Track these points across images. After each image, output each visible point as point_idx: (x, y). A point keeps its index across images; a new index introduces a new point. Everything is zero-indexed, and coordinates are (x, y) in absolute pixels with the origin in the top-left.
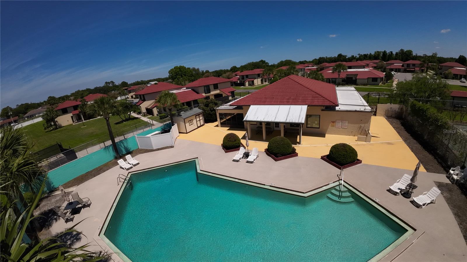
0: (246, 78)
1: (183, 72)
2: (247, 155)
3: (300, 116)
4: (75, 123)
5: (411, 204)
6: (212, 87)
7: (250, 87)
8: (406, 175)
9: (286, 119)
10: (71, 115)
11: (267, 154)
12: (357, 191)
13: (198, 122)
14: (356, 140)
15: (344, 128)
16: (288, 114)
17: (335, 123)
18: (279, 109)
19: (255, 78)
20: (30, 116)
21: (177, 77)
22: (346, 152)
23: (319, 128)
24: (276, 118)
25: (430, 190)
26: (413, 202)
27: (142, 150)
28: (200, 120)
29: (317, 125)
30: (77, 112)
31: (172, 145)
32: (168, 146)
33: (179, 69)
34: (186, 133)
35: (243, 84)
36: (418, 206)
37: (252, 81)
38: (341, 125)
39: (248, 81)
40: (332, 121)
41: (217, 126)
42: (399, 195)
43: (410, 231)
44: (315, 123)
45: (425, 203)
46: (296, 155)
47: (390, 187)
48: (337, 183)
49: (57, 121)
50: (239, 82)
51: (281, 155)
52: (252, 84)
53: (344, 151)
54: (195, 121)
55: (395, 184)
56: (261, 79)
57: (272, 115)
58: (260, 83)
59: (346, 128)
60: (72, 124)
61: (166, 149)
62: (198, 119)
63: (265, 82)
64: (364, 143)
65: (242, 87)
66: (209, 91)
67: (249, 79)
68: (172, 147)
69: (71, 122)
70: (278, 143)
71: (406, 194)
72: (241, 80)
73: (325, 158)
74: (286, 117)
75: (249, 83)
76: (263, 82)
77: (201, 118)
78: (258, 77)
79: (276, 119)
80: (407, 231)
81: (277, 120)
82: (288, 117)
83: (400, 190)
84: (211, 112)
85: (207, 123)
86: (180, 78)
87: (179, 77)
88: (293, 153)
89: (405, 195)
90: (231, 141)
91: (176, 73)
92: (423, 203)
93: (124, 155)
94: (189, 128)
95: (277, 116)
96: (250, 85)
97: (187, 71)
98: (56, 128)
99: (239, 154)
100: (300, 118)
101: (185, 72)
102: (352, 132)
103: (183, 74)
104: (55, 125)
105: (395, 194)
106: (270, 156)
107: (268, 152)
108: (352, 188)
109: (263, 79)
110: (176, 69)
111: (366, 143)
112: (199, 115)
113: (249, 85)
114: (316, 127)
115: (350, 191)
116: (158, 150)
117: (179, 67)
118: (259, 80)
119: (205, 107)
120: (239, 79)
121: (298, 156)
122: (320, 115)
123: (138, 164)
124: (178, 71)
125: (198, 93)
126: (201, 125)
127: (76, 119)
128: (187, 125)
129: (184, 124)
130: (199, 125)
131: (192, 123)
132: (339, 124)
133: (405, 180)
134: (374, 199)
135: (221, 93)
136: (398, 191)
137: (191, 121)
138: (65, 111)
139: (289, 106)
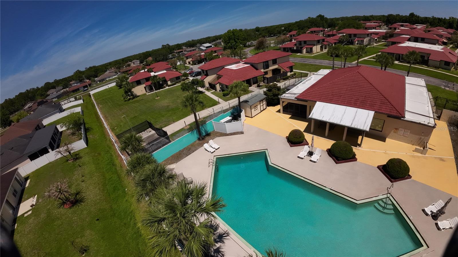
0: (304, 43)
1: (236, 36)
2: (311, 154)
3: (365, 122)
4: (148, 93)
5: (435, 226)
6: (270, 63)
7: (308, 55)
8: (441, 201)
9: (352, 124)
10: (144, 85)
11: (328, 154)
12: (399, 206)
13: (262, 107)
14: (414, 150)
15: (405, 136)
16: (354, 118)
17: (398, 130)
18: (345, 110)
19: (314, 45)
20: (102, 80)
21: (230, 42)
22: (401, 169)
23: (381, 131)
24: (341, 120)
25: (452, 218)
26: (437, 224)
27: (218, 133)
28: (263, 105)
29: (380, 129)
30: (149, 83)
31: (242, 131)
32: (239, 131)
33: (232, 33)
34: (251, 117)
35: (300, 51)
36: (439, 229)
37: (310, 48)
38: (403, 133)
39: (306, 48)
40: (396, 128)
41: (279, 111)
42: (429, 216)
43: (425, 246)
44: (378, 126)
45: (445, 227)
46: (356, 160)
47: (425, 208)
48: (385, 196)
49: (133, 92)
50: (295, 49)
51: (342, 159)
52: (310, 51)
53: (398, 168)
54: (259, 106)
55: (430, 206)
56: (321, 45)
57: (337, 116)
58: (319, 50)
59: (407, 137)
60: (145, 94)
61: (237, 134)
62: (262, 104)
63: (325, 48)
64: (420, 155)
65: (299, 54)
66: (267, 67)
67: (307, 45)
68: (242, 133)
69: (144, 92)
70: (341, 148)
71: (435, 216)
72: (298, 45)
73: (381, 167)
74: (352, 121)
75: (306, 51)
76: (323, 49)
77: (264, 103)
78: (318, 43)
79: (341, 122)
80: (423, 246)
81: (343, 123)
82: (354, 122)
83: (431, 213)
84: (274, 97)
85: (268, 106)
86: (233, 43)
87: (232, 41)
88: (352, 158)
89: (433, 217)
90: (296, 138)
91: (230, 37)
92: (443, 228)
93: (204, 136)
94: (254, 113)
95: (343, 118)
96: (308, 53)
97: (240, 35)
98: (134, 98)
99: (303, 151)
100: (366, 125)
101: (238, 36)
102: (412, 141)
103: (236, 38)
104: (132, 95)
105: (427, 214)
106: (331, 157)
107: (329, 152)
108: (396, 203)
109: (323, 45)
110: (229, 33)
111: (421, 155)
112: (262, 100)
113: (306, 52)
114: (379, 130)
115: (393, 204)
116: (231, 135)
117: (232, 31)
118: (319, 47)
119: (268, 92)
120: (295, 45)
121: (356, 161)
122: (385, 120)
123: (219, 148)
124: (231, 36)
125: (257, 69)
126: (264, 109)
127: (148, 90)
128: (253, 110)
129: (250, 110)
130: (262, 109)
131: (257, 108)
132: (401, 132)
133: (439, 204)
134: (409, 217)
135: (280, 68)
136: (430, 213)
137: (256, 106)
138: (139, 83)
139: (356, 109)
